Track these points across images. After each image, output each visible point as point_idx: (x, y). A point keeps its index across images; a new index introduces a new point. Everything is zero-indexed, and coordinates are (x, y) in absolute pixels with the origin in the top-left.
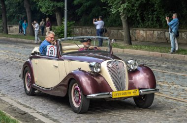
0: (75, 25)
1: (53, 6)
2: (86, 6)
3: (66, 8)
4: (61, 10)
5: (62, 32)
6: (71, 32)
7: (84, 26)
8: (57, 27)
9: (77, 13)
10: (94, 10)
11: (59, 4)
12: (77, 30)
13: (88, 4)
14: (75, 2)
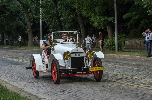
0: (125, 37)
1: (104, 21)
2: (135, 20)
3: (116, 22)
4: (111, 24)
5: (113, 44)
6: (122, 43)
7: (134, 38)
8: (108, 40)
9: (127, 26)
10: (142, 24)
11: (110, 19)
12: (128, 42)
13: (136, 18)
14: (125, 16)
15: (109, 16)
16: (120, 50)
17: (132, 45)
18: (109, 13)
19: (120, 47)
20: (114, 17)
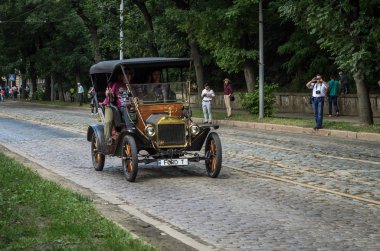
0: (278, 90)
1: (239, 58)
2: (300, 56)
3: (261, 61)
4: (253, 64)
5: (256, 104)
6: (272, 102)
7: (298, 92)
8: (247, 95)
9: (286, 69)
10: (313, 64)
11: (250, 54)
12: (287, 99)
13: (303, 52)
14: (281, 49)
15: (248, 49)
16: (269, 113)
17: (294, 106)
18: (249, 42)
19: (269, 108)
20: (258, 49)
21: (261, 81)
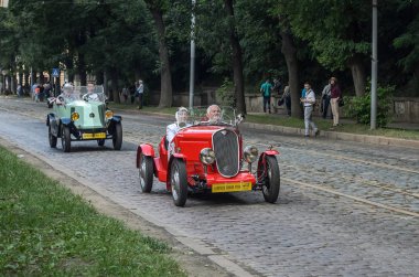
0: (395, 93)
1: (346, 51)
3: (374, 56)
4: (363, 61)
5: (366, 110)
6: (387, 109)
8: (354, 100)
9: (402, 66)
11: (360, 47)
12: (402, 106)
14: (397, 42)
15: (357, 40)
16: (382, 124)
17: (411, 114)
18: (358, 31)
19: (383, 116)
20: (370, 41)
21: (373, 82)
